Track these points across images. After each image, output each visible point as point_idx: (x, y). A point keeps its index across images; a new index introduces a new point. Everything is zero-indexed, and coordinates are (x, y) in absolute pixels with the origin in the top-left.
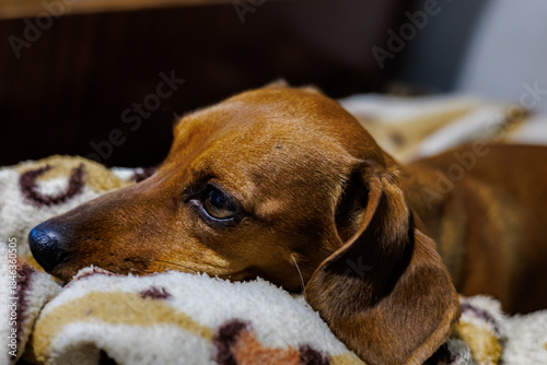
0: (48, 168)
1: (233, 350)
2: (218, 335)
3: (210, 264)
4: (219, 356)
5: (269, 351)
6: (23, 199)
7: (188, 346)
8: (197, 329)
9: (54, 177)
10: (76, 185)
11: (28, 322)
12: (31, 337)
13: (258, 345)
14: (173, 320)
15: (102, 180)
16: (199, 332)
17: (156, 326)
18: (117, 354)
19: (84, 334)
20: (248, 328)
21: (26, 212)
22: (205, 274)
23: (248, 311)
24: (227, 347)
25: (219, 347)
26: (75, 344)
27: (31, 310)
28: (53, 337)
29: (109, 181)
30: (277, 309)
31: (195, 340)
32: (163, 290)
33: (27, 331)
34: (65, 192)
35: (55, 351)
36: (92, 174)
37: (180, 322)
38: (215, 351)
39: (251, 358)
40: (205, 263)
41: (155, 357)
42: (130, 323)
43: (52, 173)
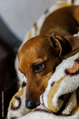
0: (12, 104)
1: (70, 73)
2: (67, 74)
3: (49, 75)
4: (71, 75)
5: (73, 67)
6: (16, 111)
7: (67, 80)
8: (64, 77)
9: (15, 103)
10: (19, 99)
11: (48, 110)
12: (51, 111)
13: (71, 68)
14: (60, 81)
15: (20, 93)
16: (65, 77)
17: (60, 84)
18: (63, 93)
19: (56, 98)
20: (67, 69)
21: (20, 111)
22: (52, 76)
23: (63, 68)
24: (69, 73)
25: (69, 75)
26: (57, 101)
27: (46, 109)
28: (53, 106)
29: (21, 92)
30: (65, 64)
31: (66, 78)
32: (52, 82)
33: (50, 111)
34: (19, 102)
35: (56, 107)
36: (18, 95)
37: (61, 80)
38: (70, 76)
39: (73, 70)
40: (49, 76)
41: (66, 86)
42: (58, 88)
43: (13, 103)
